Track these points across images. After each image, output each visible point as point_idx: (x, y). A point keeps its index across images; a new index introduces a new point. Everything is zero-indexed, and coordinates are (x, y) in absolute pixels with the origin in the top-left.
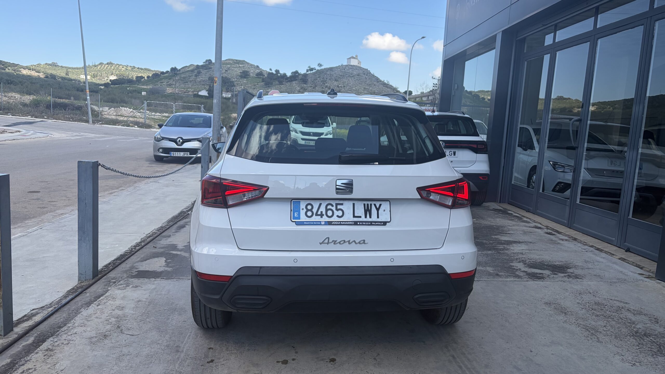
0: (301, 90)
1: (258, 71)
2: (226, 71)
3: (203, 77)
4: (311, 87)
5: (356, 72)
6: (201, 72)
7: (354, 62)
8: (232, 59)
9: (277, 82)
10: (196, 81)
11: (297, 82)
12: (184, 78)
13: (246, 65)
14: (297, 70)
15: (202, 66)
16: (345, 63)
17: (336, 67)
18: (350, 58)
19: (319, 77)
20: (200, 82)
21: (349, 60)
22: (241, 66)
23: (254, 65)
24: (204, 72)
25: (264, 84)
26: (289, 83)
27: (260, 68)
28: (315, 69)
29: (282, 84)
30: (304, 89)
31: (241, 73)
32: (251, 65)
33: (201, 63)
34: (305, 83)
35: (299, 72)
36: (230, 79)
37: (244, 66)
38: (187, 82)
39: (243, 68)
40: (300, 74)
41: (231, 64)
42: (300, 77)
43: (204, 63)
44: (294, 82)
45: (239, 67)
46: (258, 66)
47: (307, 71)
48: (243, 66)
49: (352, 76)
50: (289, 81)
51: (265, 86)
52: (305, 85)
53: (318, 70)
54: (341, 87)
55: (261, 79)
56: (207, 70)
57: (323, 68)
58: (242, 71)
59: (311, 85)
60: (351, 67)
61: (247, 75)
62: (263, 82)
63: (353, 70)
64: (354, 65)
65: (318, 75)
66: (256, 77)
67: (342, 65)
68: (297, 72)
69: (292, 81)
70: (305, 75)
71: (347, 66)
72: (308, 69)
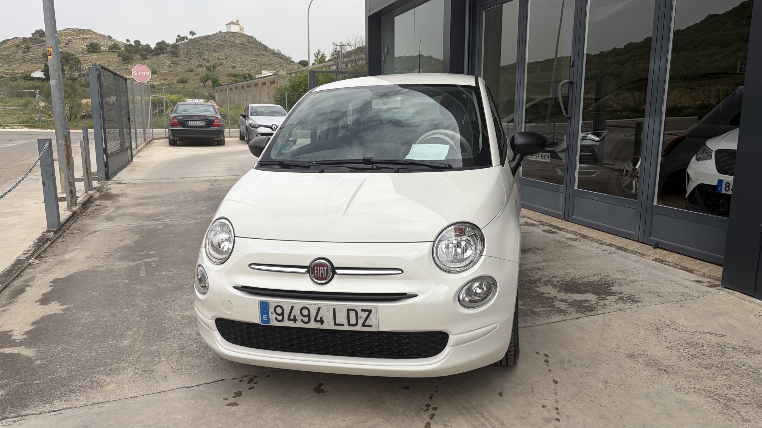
0: (172, 65)
1: (110, 43)
2: (66, 44)
3: (35, 53)
4: (185, 60)
5: (239, 40)
6: (31, 48)
7: (235, 29)
8: (72, 29)
9: (139, 57)
10: (25, 59)
11: (165, 55)
12: (7, 56)
13: (94, 36)
14: (164, 40)
15: (31, 39)
16: (224, 30)
17: (214, 35)
18: (229, 24)
19: (194, 48)
20: (31, 60)
21: (229, 25)
22: (86, 36)
23: (105, 36)
24: (34, 46)
25: (121, 60)
26: (154, 58)
27: (114, 38)
28: (187, 39)
29: (147, 59)
30: (176, 64)
31: (87, 46)
32: (101, 35)
33: (29, 35)
34: (176, 57)
35: (167, 42)
36: (73, 55)
37: (90, 37)
38: (12, 61)
39: (90, 40)
40: (168, 45)
41: (73, 35)
42: (169, 49)
43: (33, 34)
44: (162, 56)
45: (84, 38)
46: (110, 37)
47: (177, 41)
48: (88, 36)
49: (234, 45)
50: (155, 55)
51: (123, 62)
52: (176, 59)
53: (191, 40)
54: (222, 59)
55: (117, 53)
56: (39, 44)
57: (196, 36)
58: (89, 44)
59: (184, 58)
60: (233, 35)
61: (96, 49)
62: (119, 56)
63: (235, 38)
64: (236, 32)
65: (192, 45)
66: (109, 51)
67: (220, 32)
68: (163, 43)
69: (158, 54)
70: (174, 46)
71: (227, 33)
72: (178, 38)
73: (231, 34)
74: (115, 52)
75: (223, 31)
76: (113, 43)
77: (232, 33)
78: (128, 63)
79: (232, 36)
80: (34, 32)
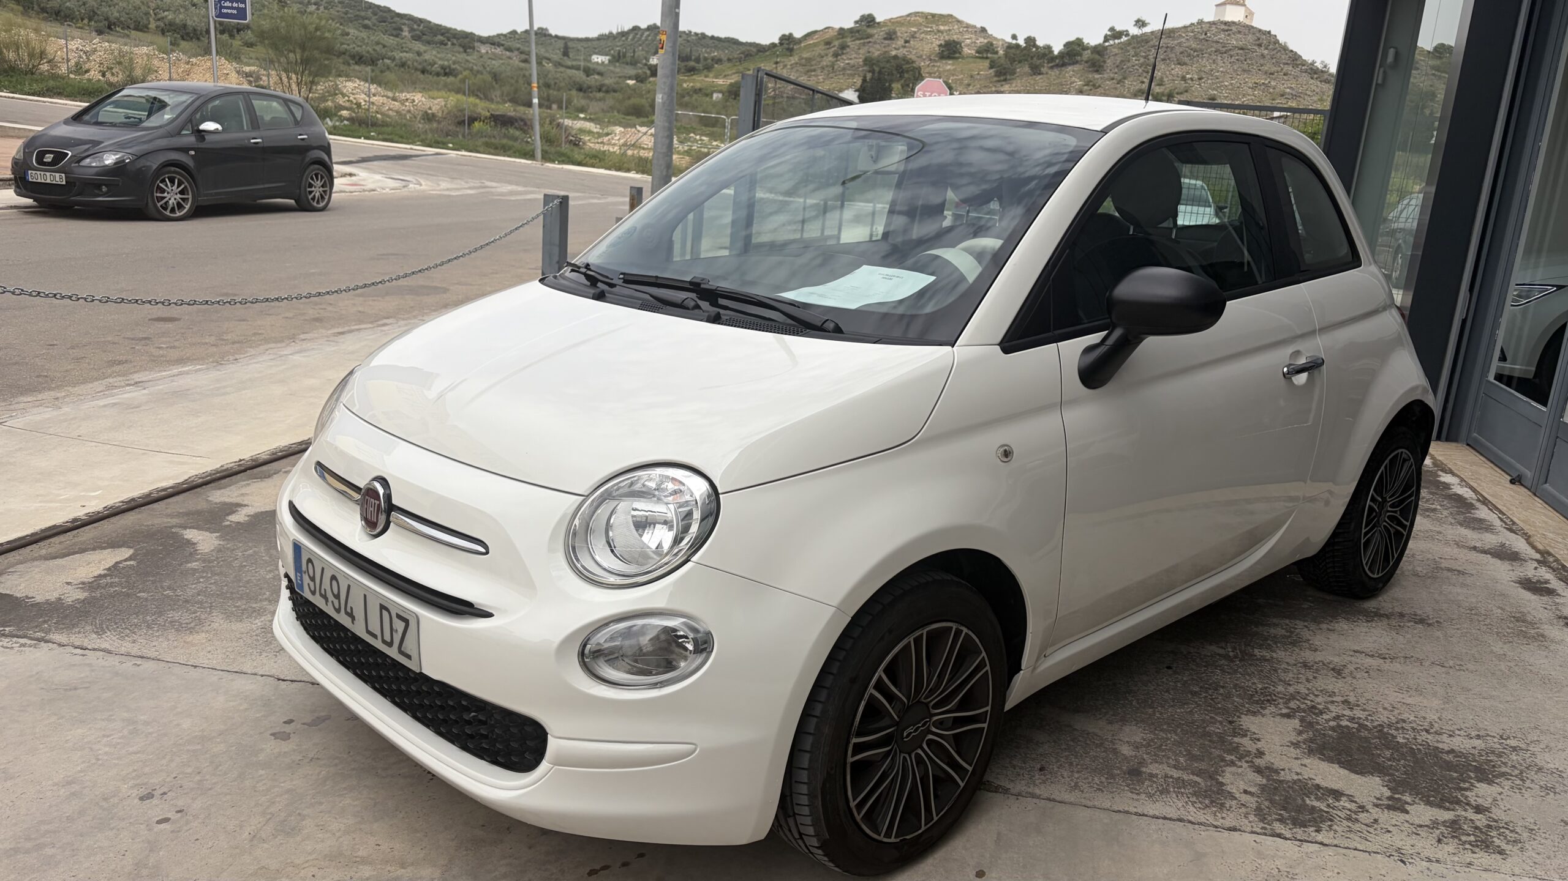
0: (1086, 87)
1: (981, 41)
2: (906, 42)
3: (853, 57)
4: (1113, 79)
5: (1236, 40)
6: (848, 46)
7: (1234, 14)
8: (922, 13)
9: (1027, 69)
10: (836, 67)
11: (1076, 67)
12: (809, 60)
13: (956, 27)
14: (1080, 37)
15: (851, 30)
16: (1209, 17)
17: (1185, 27)
19: (1136, 55)
20: (844, 69)
21: (1222, 7)
22: (942, 28)
23: (975, 27)
24: (853, 44)
25: (993, 74)
26: (1056, 71)
27: (990, 32)
28: (1127, 35)
29: (1040, 74)
30: (1094, 85)
31: (940, 46)
32: (968, 26)
33: (849, 24)
34: (1097, 71)
35: (1086, 41)
36: (913, 62)
37: (950, 30)
38: (814, 70)
39: (948, 35)
40: (1085, 48)
41: (921, 24)
42: (1087, 55)
43: (856, 22)
44: (1070, 68)
45: (939, 31)
46: (983, 30)
47: (1106, 39)
48: (947, 28)
49: (1224, 49)
50: (1057, 66)
51: (996, 79)
52: (1097, 76)
53: (1134, 37)
54: (1192, 79)
55: (988, 61)
56: (862, 41)
57: (1147, 30)
58: (943, 43)
59: (1112, 75)
60: (1226, 28)
61: (955, 52)
62: (991, 67)
63: (1229, 35)
64: (1234, 23)
65: (1134, 48)
66: (977, 57)
67: (1201, 22)
68: (1079, 42)
69: (1064, 65)
70: (1099, 50)
71: (1214, 23)
72: (1109, 33)
73: (1223, 27)
74: (987, 58)
75: (1206, 20)
76: (986, 41)
77: (1226, 23)
78: (1005, 80)
79: (1224, 30)
80: (857, 18)
